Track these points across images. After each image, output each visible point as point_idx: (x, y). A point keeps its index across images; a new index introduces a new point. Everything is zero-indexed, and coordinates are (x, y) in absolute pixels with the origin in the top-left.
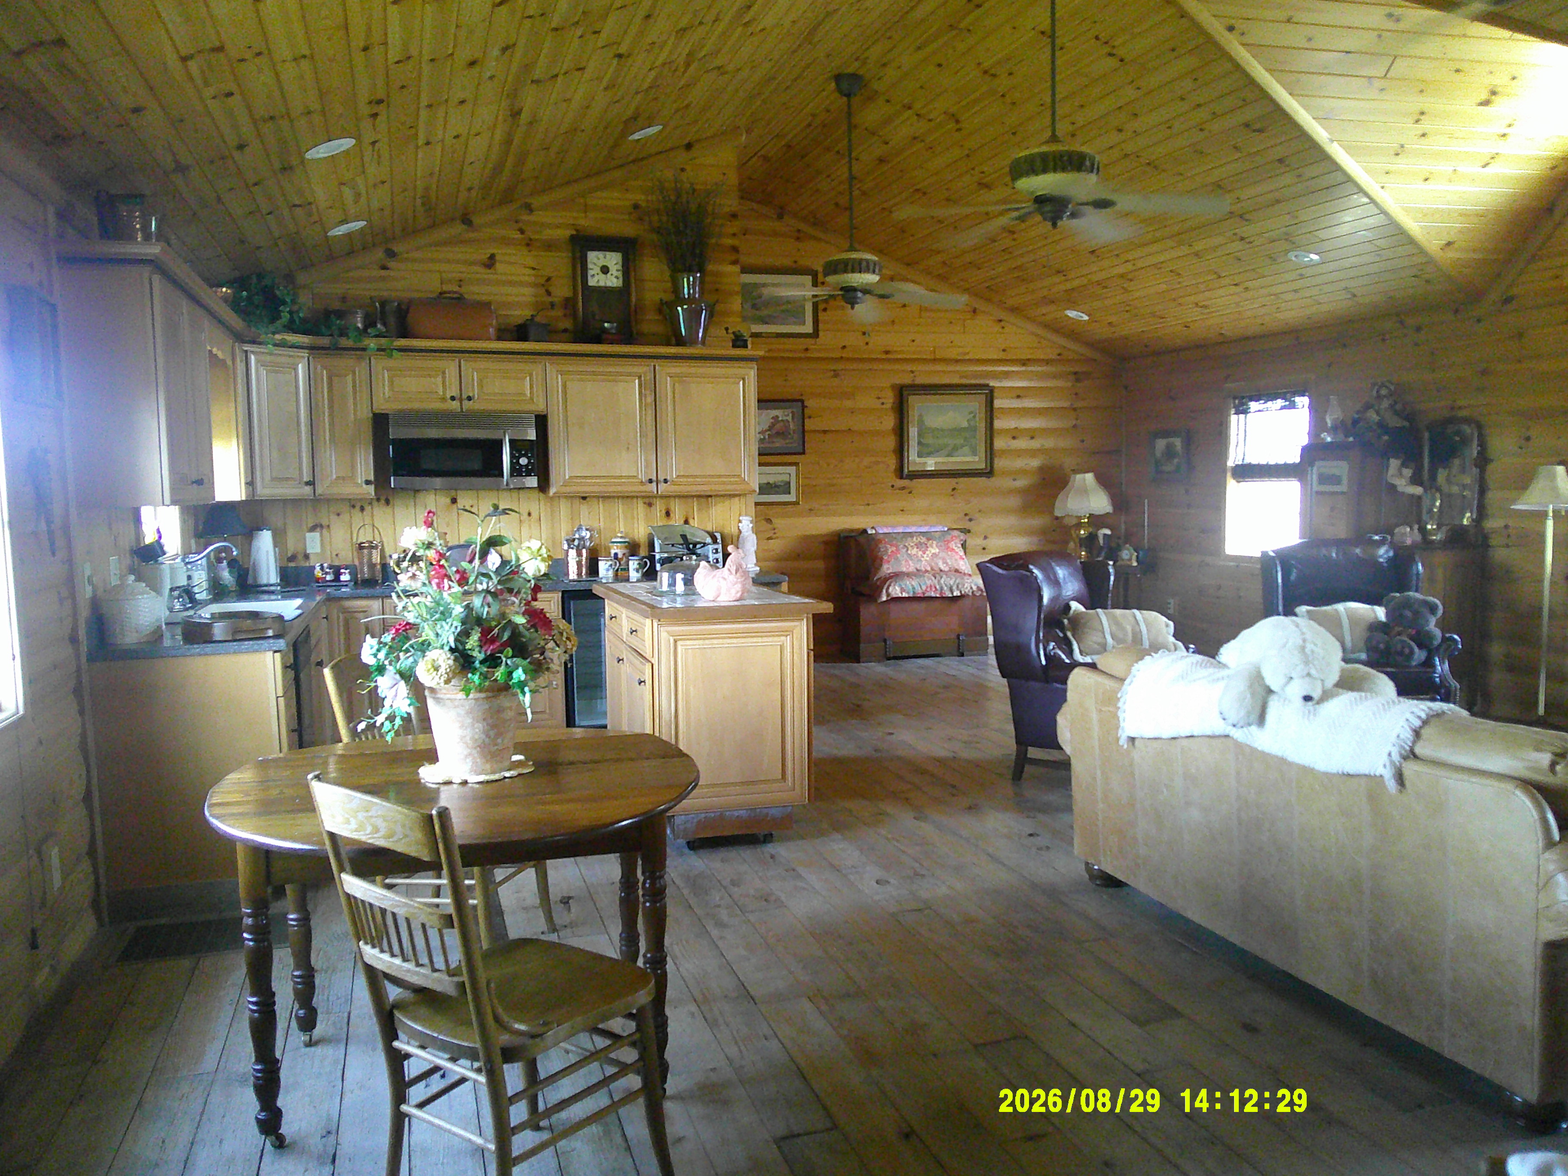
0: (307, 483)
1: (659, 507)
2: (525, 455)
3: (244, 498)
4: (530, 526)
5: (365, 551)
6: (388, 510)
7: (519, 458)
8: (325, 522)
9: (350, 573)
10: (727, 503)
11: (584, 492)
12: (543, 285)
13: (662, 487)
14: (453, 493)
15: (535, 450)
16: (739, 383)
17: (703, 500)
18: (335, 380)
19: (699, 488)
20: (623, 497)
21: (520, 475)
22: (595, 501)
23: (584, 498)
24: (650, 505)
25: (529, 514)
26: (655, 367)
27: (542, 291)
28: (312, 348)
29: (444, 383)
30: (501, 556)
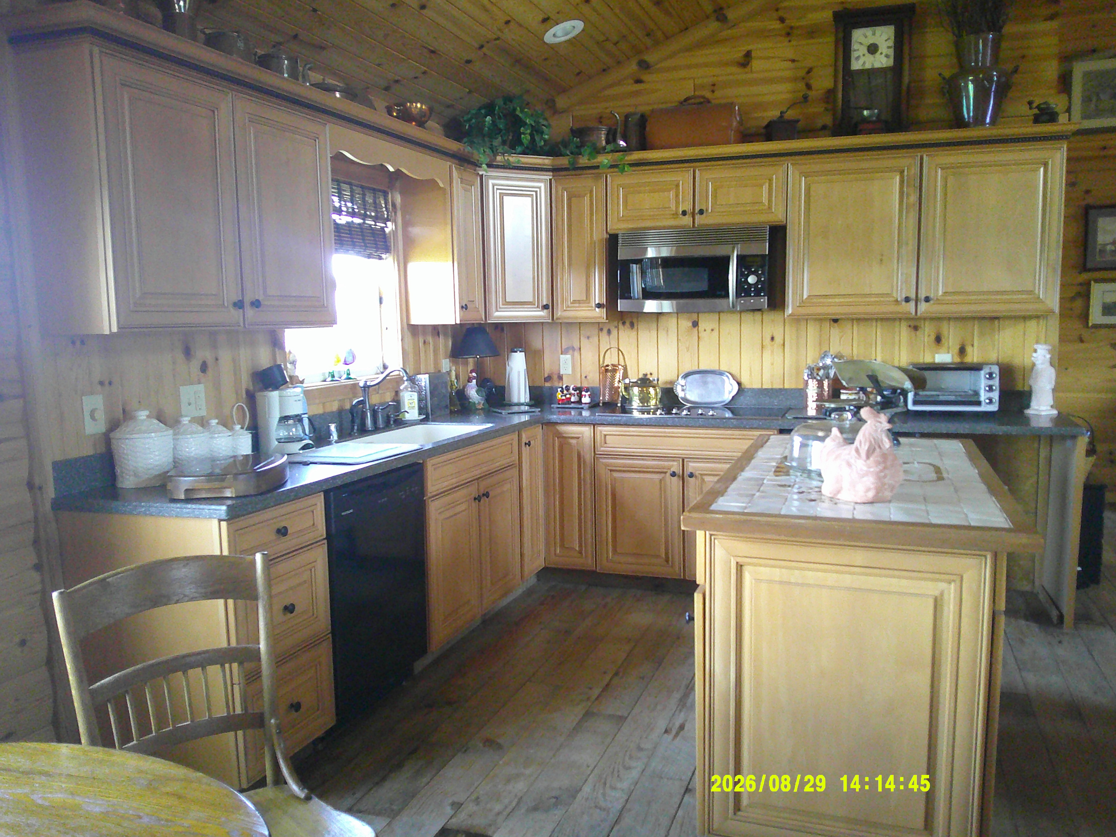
0: (545, 307)
1: (928, 331)
2: (755, 273)
3: (458, 322)
4: (772, 352)
5: (609, 374)
6: (633, 334)
7: (748, 276)
8: (576, 345)
9: (590, 396)
10: (1020, 327)
11: (834, 314)
12: (803, 79)
13: (923, 307)
14: (695, 316)
15: (767, 268)
16: (1038, 170)
17: (987, 323)
18: (574, 200)
19: (973, 308)
20: (882, 319)
21: (748, 294)
22: (849, 325)
23: (835, 321)
24: (916, 328)
25: (772, 339)
26: (922, 158)
27: (802, 86)
28: (555, 170)
29: (677, 196)
30: (739, 384)
